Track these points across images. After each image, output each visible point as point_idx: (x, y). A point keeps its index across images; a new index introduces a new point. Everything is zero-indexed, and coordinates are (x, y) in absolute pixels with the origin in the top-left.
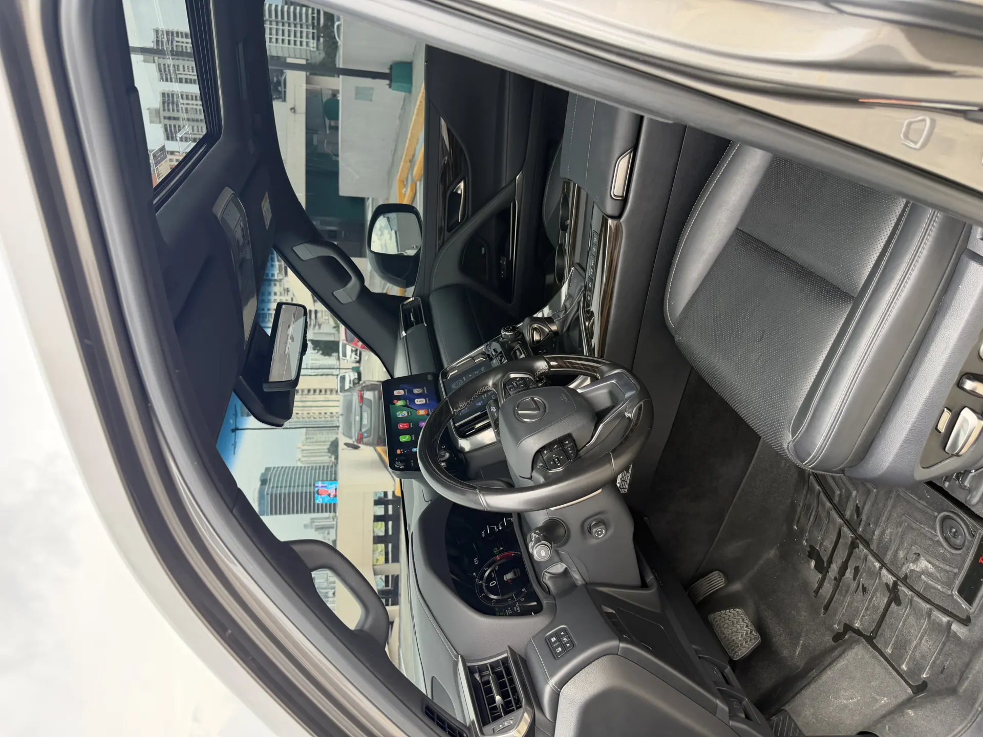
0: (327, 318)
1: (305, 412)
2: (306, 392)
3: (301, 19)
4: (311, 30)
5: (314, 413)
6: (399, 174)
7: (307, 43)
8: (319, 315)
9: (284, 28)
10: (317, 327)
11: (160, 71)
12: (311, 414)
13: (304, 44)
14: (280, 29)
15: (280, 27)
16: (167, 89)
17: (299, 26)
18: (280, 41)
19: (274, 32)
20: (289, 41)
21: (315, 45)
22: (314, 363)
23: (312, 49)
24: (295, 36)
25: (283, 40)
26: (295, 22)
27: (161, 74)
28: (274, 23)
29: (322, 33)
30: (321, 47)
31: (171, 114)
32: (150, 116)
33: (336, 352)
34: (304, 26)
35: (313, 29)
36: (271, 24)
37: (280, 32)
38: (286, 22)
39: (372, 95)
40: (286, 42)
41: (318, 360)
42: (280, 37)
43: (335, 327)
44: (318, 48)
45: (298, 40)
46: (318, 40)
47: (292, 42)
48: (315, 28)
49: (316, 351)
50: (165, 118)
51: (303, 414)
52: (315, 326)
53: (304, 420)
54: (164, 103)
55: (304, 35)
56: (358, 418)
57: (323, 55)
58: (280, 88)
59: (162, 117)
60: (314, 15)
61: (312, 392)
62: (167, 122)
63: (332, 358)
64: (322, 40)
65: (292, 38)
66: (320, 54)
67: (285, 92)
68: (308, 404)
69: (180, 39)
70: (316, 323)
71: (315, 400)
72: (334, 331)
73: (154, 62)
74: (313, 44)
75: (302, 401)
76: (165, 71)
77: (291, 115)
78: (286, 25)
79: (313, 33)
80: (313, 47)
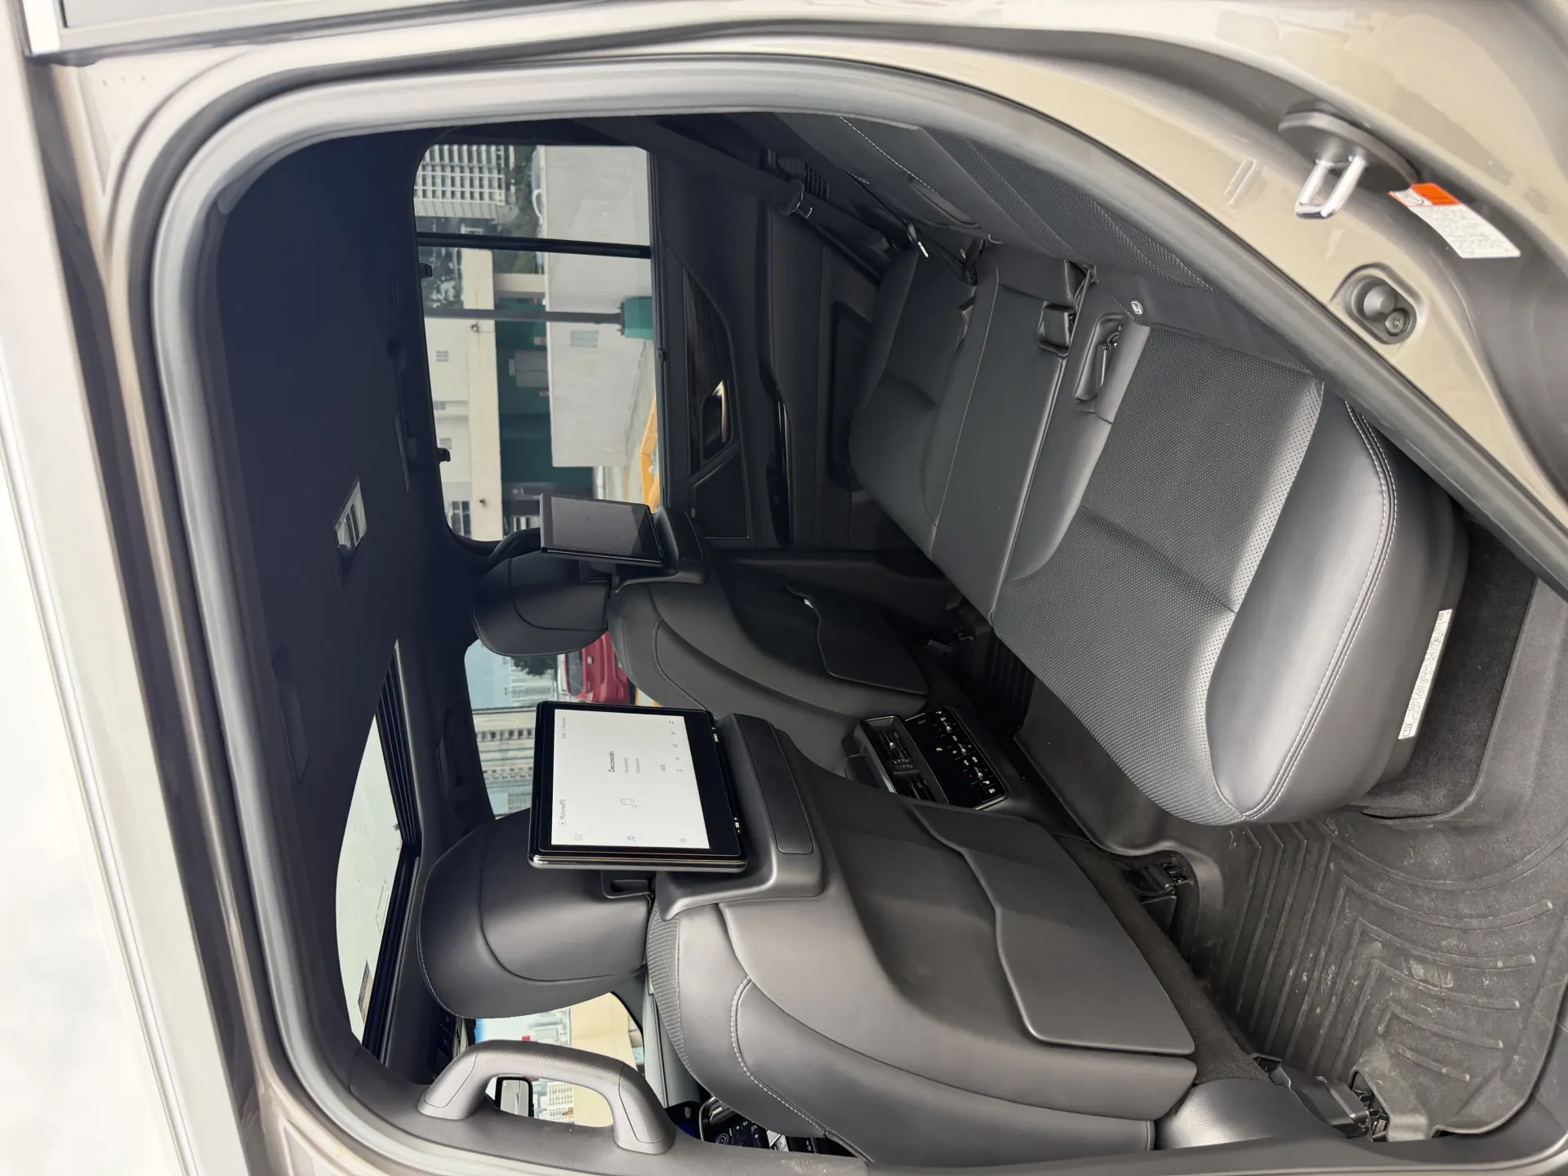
1: (507, 768)
2: (506, 735)
3: (479, 160)
4: (495, 175)
5: (521, 769)
6: (643, 445)
7: (491, 195)
9: (453, 175)
12: (516, 770)
13: (486, 196)
14: (447, 176)
15: (448, 173)
17: (476, 170)
18: (449, 194)
19: (438, 181)
20: (463, 193)
21: (503, 198)
22: (517, 687)
23: (499, 204)
24: (472, 185)
25: (453, 193)
26: (471, 165)
28: (438, 169)
29: (513, 178)
30: (513, 199)
33: (551, 668)
35: (499, 173)
36: (433, 170)
37: (448, 181)
38: (458, 166)
39: (596, 340)
40: (458, 195)
42: (449, 189)
44: (507, 202)
45: (477, 190)
46: (508, 189)
47: (467, 195)
48: (502, 172)
49: (520, 668)
51: (503, 770)
53: (506, 780)
55: (486, 183)
57: (516, 212)
58: (451, 265)
60: (499, 153)
61: (516, 735)
63: (546, 676)
64: (513, 189)
65: (467, 189)
66: (511, 209)
67: (459, 270)
68: (511, 754)
71: (521, 747)
74: (500, 195)
75: (501, 751)
77: (474, 336)
78: (457, 170)
79: (499, 179)
80: (501, 201)
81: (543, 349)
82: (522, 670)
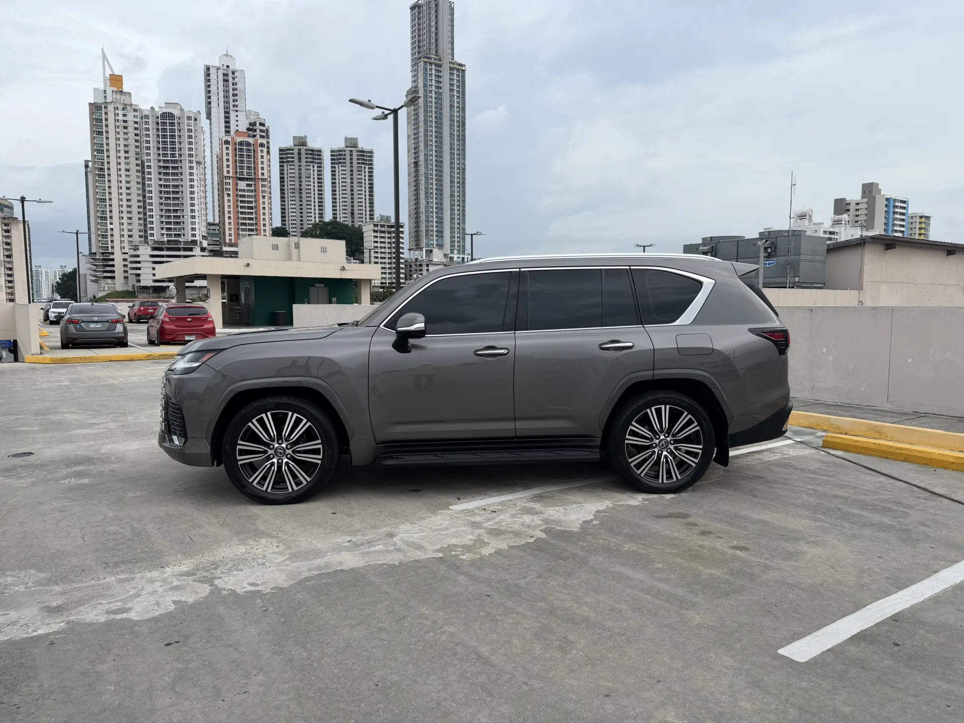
0: (106, 289)
8: (109, 281)
10: (94, 278)
11: (339, 151)
16: (324, 154)
27: (337, 151)
31: (303, 157)
32: (299, 137)
34: (390, 276)
35: (389, 283)
41: (47, 279)
43: (95, 297)
50: (299, 150)
52: (96, 276)
54: (313, 150)
56: (96, 319)
59: (300, 147)
61: (10, 272)
62: (296, 151)
63: (53, 292)
64: (381, 290)
69: (367, 170)
70: (98, 277)
72: (90, 295)
73: (346, 147)
76: (340, 155)
77: (339, 267)
79: (386, 283)
80: (374, 283)
81: (330, 302)
82: (60, 279)
